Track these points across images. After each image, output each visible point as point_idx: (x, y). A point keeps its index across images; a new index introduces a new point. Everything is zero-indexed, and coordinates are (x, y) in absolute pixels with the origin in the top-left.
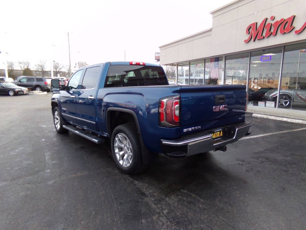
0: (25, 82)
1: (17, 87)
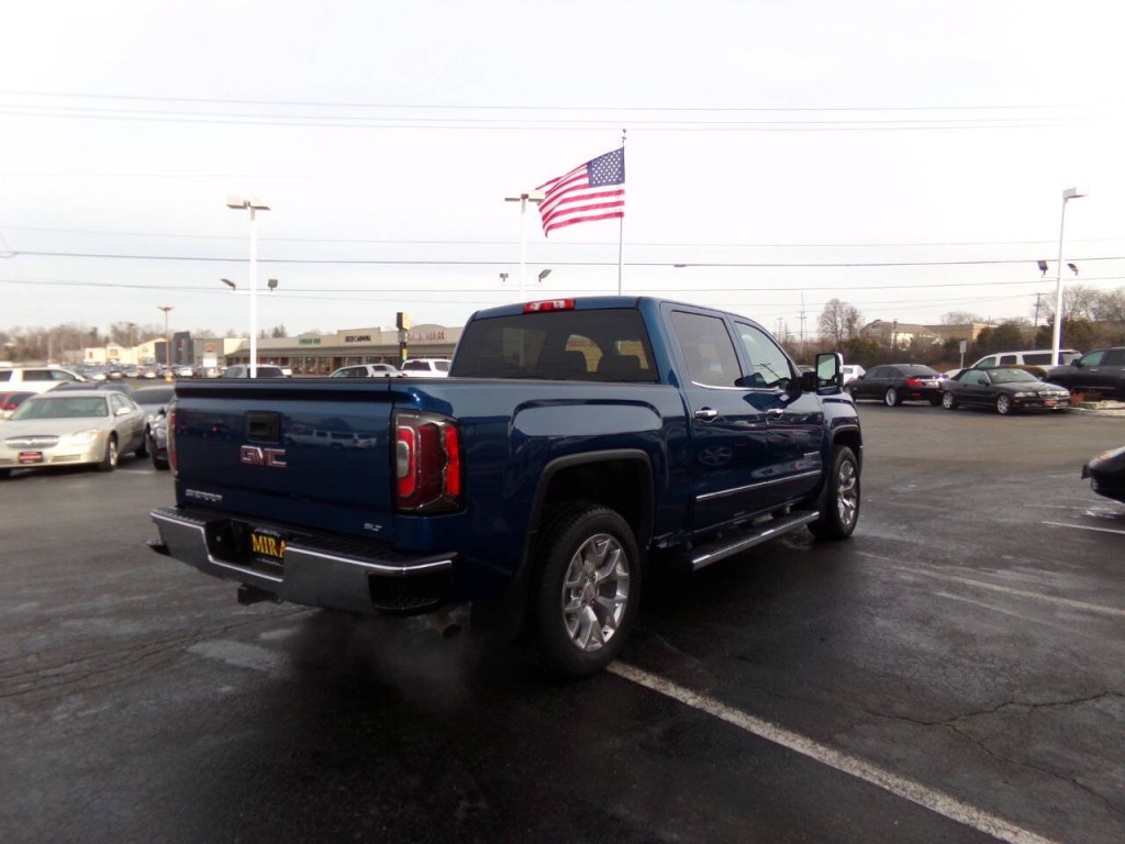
0: (1094, 367)
1: (1038, 383)
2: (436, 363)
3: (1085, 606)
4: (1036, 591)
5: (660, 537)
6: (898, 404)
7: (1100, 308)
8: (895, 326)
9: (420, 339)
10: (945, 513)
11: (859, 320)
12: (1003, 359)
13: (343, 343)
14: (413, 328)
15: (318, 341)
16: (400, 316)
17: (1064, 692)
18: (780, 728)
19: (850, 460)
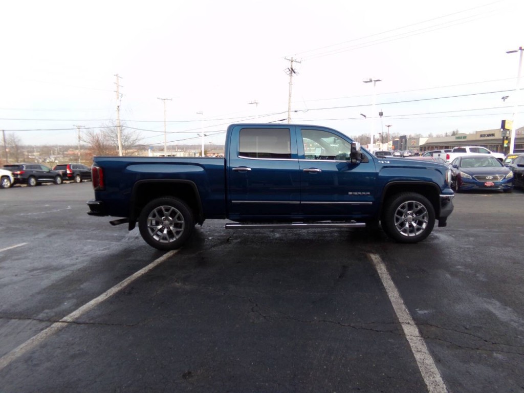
2: (470, 149)
13: (479, 138)
15: (465, 137)
16: (503, 123)
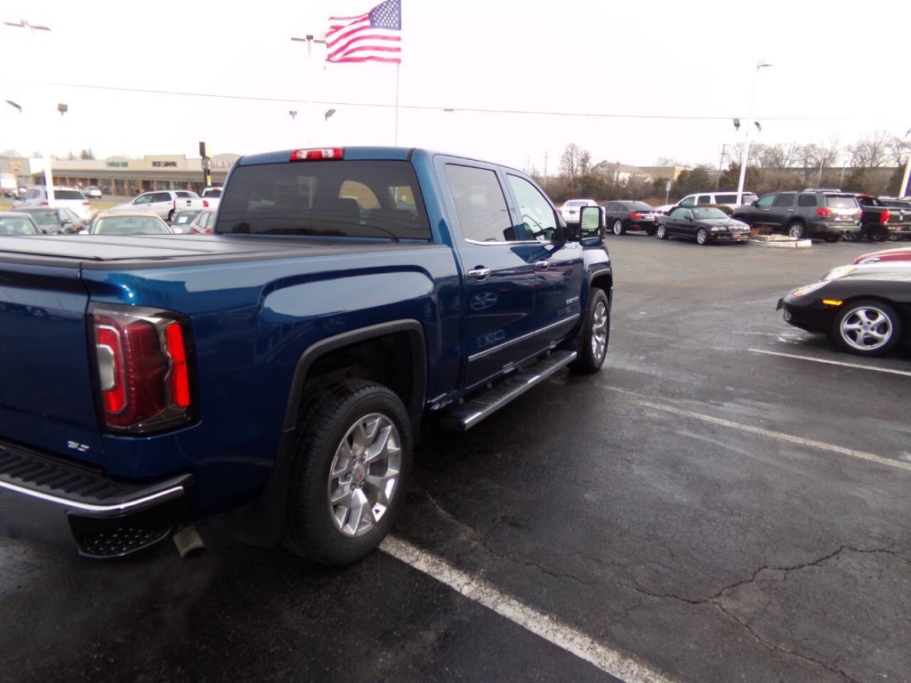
0: (768, 207)
1: (728, 220)
3: (800, 441)
4: (758, 426)
5: (433, 401)
6: (623, 233)
7: (766, 157)
8: (615, 167)
9: (223, 166)
10: (673, 342)
11: (591, 160)
12: (700, 198)
13: (150, 168)
14: (216, 157)
15: (125, 164)
16: (202, 146)
17: (807, 550)
18: (556, 622)
19: (603, 301)
